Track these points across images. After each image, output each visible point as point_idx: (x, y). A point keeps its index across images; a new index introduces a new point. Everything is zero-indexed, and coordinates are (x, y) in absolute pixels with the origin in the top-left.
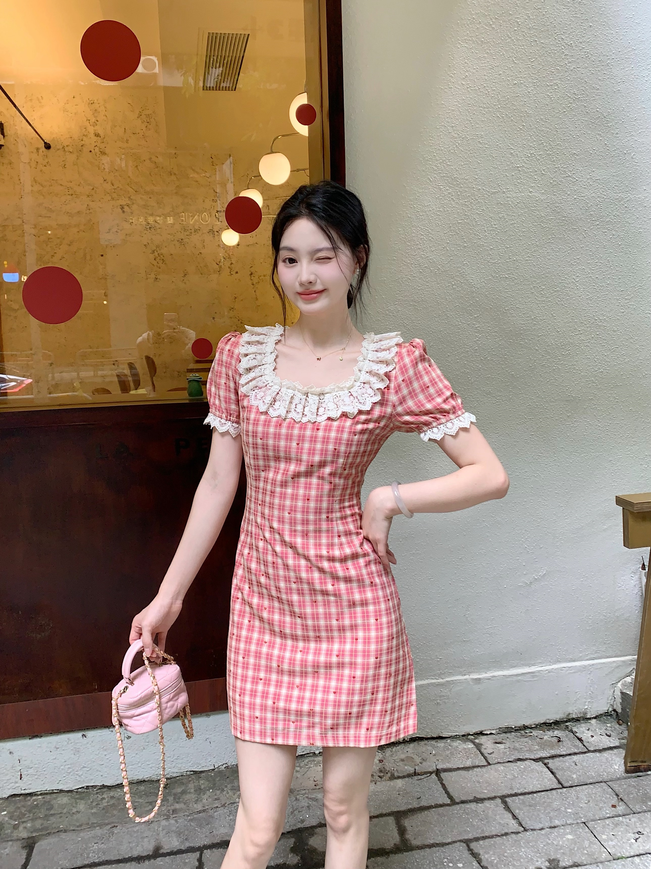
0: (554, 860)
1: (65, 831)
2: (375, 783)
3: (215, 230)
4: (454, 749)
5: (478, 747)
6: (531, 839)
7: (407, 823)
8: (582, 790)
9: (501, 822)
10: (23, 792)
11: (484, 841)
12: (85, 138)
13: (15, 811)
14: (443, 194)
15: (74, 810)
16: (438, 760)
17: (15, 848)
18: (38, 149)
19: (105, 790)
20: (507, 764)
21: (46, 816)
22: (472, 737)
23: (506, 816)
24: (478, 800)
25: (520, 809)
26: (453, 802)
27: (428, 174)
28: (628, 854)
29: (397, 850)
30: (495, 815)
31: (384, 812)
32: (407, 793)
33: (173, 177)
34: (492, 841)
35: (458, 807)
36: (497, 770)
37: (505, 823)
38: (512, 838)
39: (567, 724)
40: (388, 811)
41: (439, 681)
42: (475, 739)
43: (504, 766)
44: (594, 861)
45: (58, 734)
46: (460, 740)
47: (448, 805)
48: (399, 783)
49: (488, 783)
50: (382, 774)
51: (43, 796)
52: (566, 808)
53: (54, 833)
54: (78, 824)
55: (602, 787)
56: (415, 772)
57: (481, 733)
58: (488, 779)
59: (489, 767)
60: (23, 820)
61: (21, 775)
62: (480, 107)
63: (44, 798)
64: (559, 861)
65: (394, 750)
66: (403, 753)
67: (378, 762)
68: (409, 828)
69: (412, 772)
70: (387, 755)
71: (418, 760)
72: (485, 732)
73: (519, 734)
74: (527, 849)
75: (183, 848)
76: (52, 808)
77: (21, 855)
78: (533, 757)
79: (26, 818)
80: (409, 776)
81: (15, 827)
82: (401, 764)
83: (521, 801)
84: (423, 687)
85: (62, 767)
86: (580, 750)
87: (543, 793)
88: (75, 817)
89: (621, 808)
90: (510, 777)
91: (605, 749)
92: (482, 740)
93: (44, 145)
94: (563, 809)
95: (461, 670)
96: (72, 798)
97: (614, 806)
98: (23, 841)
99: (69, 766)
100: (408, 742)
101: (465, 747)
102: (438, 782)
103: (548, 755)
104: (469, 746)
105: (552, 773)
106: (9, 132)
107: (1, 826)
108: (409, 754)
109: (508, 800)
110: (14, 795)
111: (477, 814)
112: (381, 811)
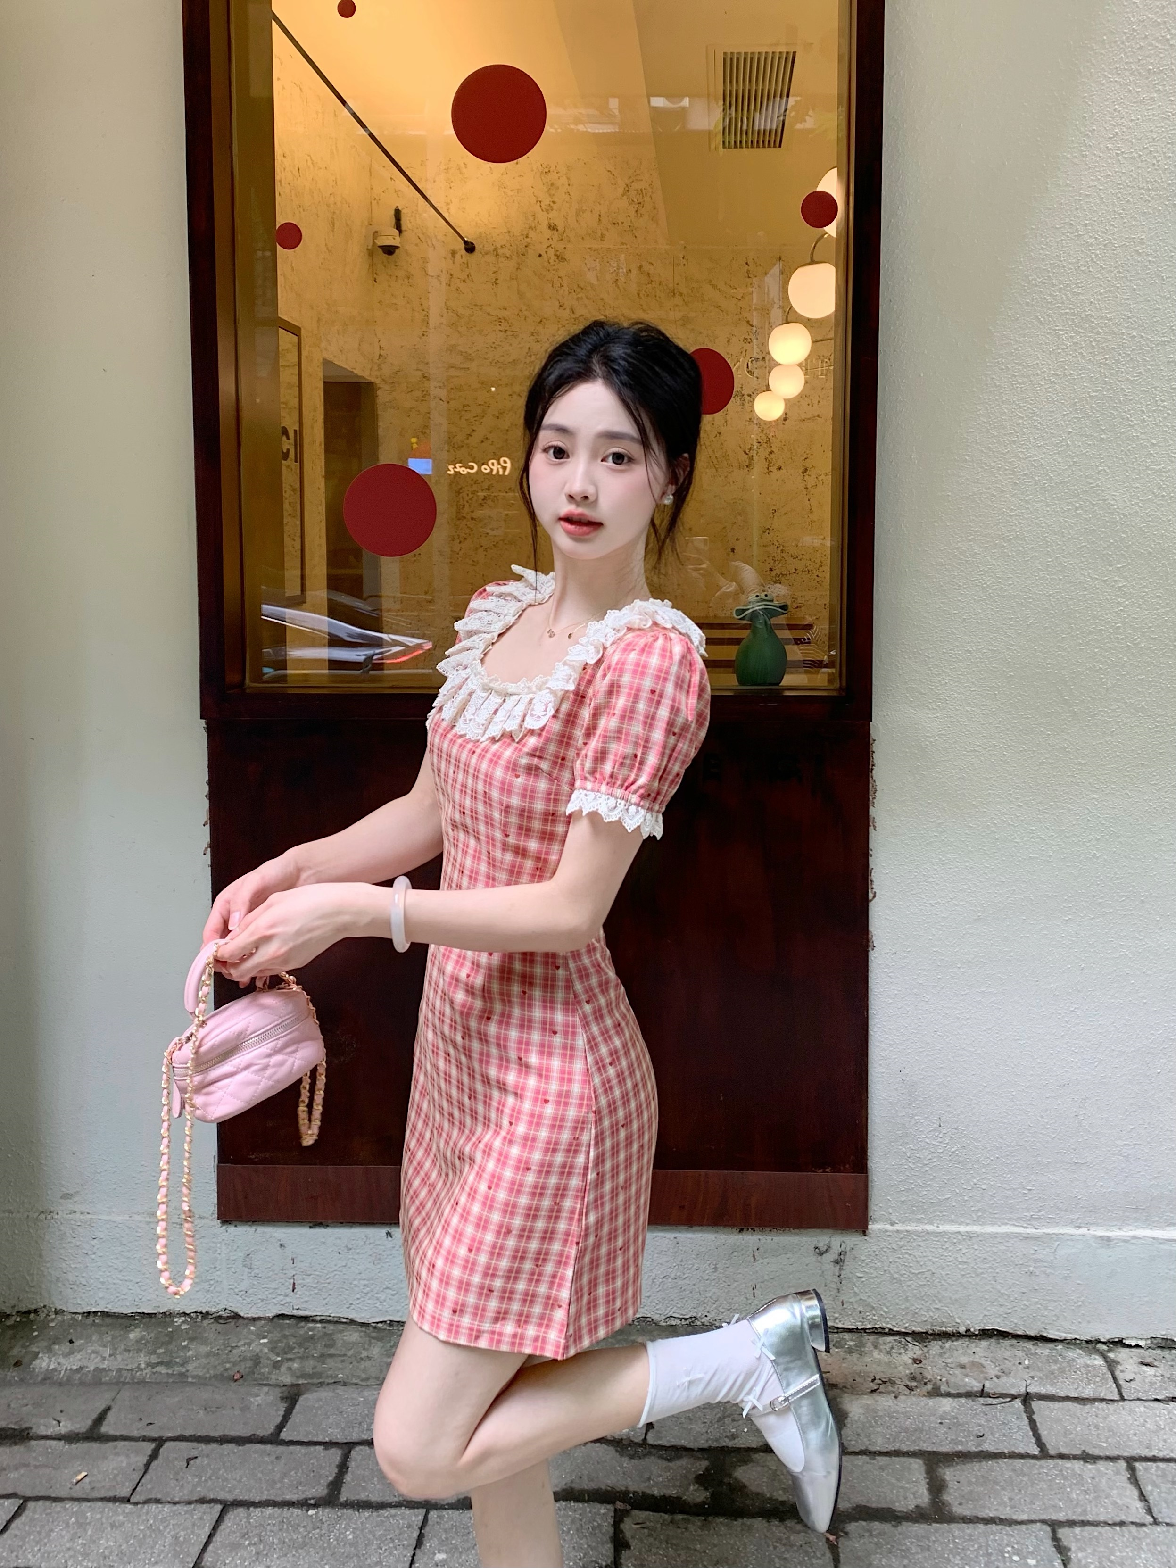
1: (345, 1384)
2: (896, 1397)
3: (745, 392)
4: (1068, 1362)
5: (1112, 1365)
6: (1161, 1539)
7: (949, 1474)
9: (1119, 1501)
10: (295, 1313)
11: (1083, 1528)
12: (532, 234)
13: (280, 1341)
14: (1063, 344)
15: (364, 1354)
16: (1032, 1377)
17: (272, 1398)
18: (453, 253)
20: (1153, 1404)
21: (322, 1355)
22: (1105, 1347)
23: (1128, 1493)
24: (1087, 1457)
25: (1155, 1485)
26: (1044, 1454)
27: (1035, 310)
29: (919, 1516)
30: (1112, 1489)
31: (905, 1448)
32: (958, 1424)
33: (678, 300)
34: (1095, 1531)
35: (1051, 1463)
36: (1131, 1412)
37: (1124, 1505)
38: (1130, 1532)
40: (914, 1448)
41: (1028, 1231)
42: (1110, 1350)
43: (1145, 1407)
45: (351, 1227)
46: (1080, 1349)
47: (1034, 1457)
48: (947, 1404)
49: (1112, 1431)
50: (914, 1384)
51: (324, 1325)
53: (328, 1384)
54: (364, 1376)
56: (983, 1390)
57: (1120, 1343)
58: (1113, 1424)
59: (1121, 1403)
60: (289, 1356)
61: (294, 1284)
62: (1140, 189)
63: (325, 1327)
65: (948, 1345)
66: (964, 1354)
67: (910, 1361)
68: (952, 1485)
69: (975, 1389)
70: (932, 1352)
71: (993, 1371)
72: (1127, 1342)
74: (1149, 1555)
76: (332, 1345)
77: (277, 1411)
79: (294, 1354)
80: (969, 1395)
81: (276, 1365)
82: (958, 1371)
83: (1160, 1472)
84: (996, 1237)
85: (355, 1282)
88: (363, 1365)
90: (1152, 1428)
92: (1121, 1355)
93: (463, 245)
95: (1071, 1216)
96: (366, 1335)
98: (284, 1388)
99: (366, 1282)
100: (976, 1335)
101: (1089, 1362)
102: (1024, 1416)
104: (1096, 1363)
106: (409, 226)
107: (256, 1360)
108: (977, 1358)
109: (1138, 1465)
110: (283, 1315)
111: (1081, 1481)
112: (897, 1446)
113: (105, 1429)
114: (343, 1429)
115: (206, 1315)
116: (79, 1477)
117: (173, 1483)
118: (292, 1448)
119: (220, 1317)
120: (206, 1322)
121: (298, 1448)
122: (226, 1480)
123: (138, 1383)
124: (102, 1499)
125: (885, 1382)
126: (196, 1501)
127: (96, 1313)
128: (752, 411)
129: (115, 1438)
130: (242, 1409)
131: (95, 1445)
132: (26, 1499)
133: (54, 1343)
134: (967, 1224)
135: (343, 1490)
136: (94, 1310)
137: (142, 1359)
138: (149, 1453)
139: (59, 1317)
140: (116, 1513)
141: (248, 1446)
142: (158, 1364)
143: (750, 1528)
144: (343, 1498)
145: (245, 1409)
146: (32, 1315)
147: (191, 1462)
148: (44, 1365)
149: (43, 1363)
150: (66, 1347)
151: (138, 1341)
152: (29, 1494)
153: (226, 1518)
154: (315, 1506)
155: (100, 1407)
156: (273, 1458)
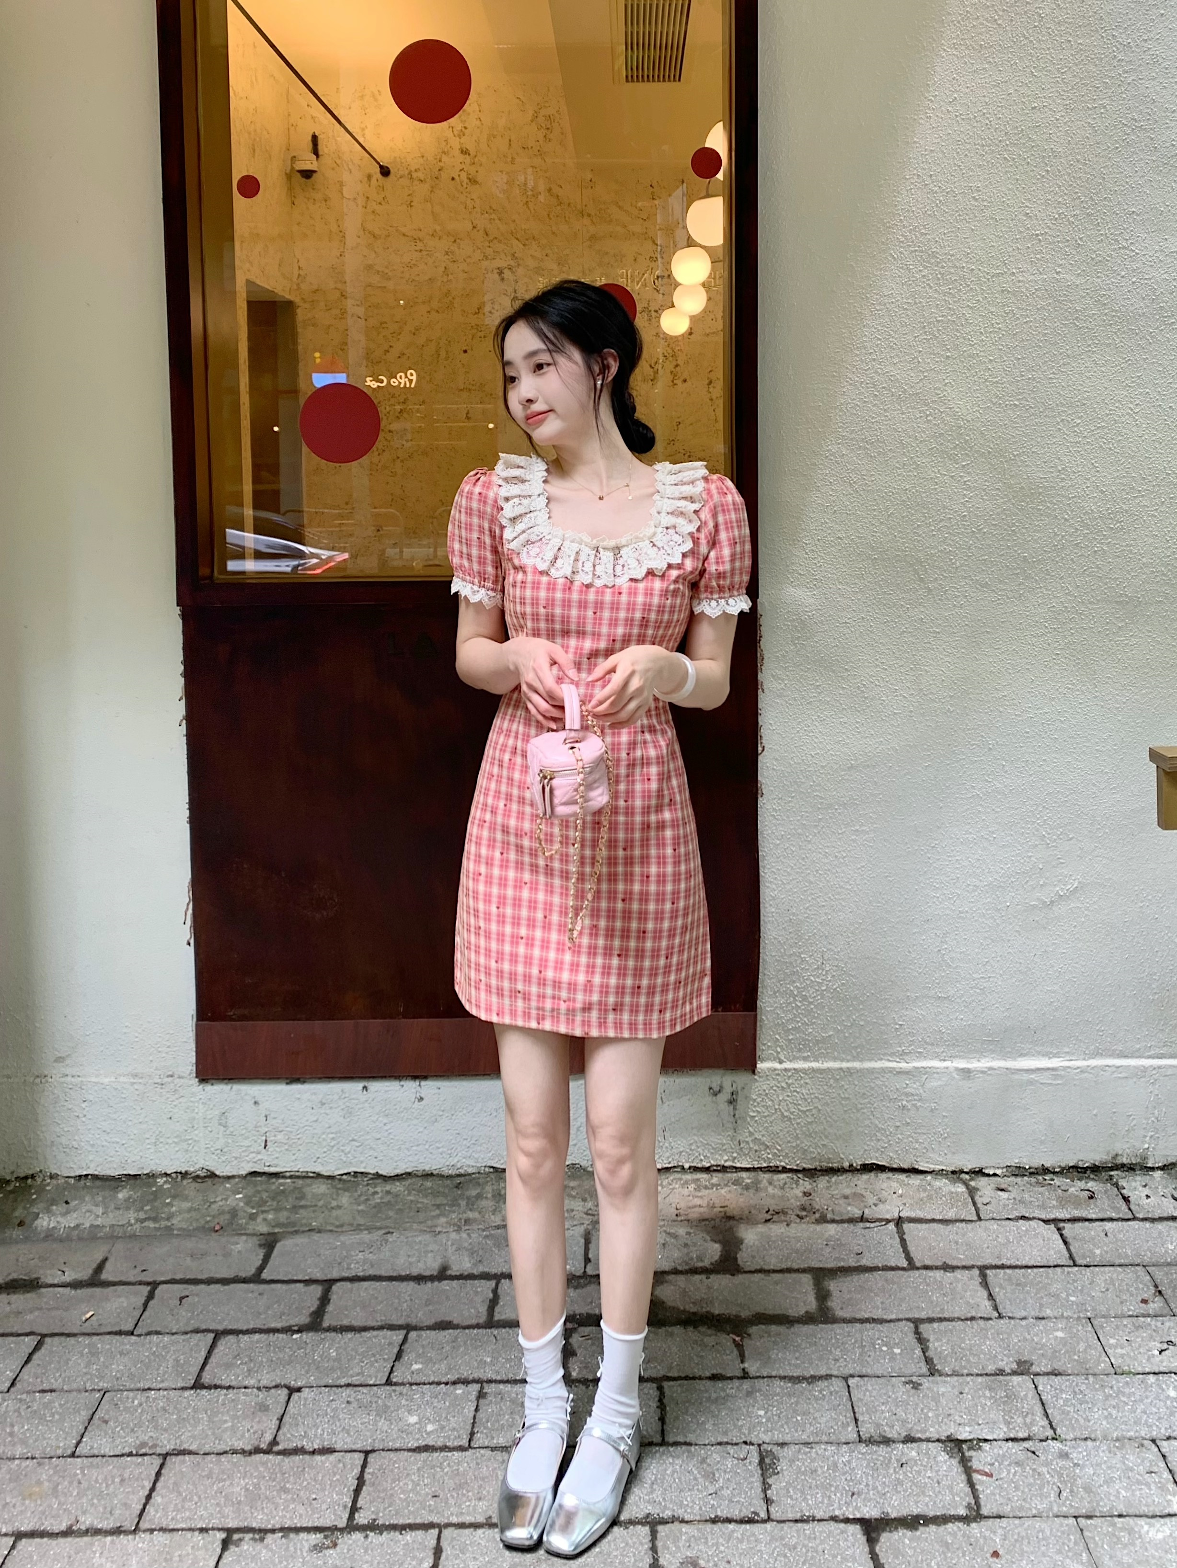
0: (1025, 1362)
1: (319, 1231)
2: (788, 1225)
3: (652, 308)
4: (935, 1190)
5: (972, 1192)
6: (1004, 1329)
7: (833, 1286)
8: (1104, 1272)
9: (971, 1301)
10: (267, 1169)
11: (940, 1323)
12: (445, 158)
13: (254, 1196)
15: (334, 1203)
16: (905, 1204)
17: (250, 1244)
18: (369, 177)
19: (379, 1181)
20: (1004, 1222)
21: (294, 1207)
22: (967, 1177)
23: (979, 1294)
24: (947, 1267)
25: (1001, 1287)
26: (912, 1266)
28: (1140, 1370)
29: (809, 1319)
30: (966, 1292)
31: (795, 1266)
32: (841, 1245)
33: (586, 221)
34: (950, 1325)
35: (917, 1273)
36: (986, 1230)
37: (975, 1304)
38: (978, 1325)
39: (1112, 1173)
40: (803, 1265)
41: (901, 1066)
42: (972, 1179)
43: (998, 1225)
44: (1083, 1371)
46: (946, 1178)
47: (903, 1269)
48: (832, 1229)
49: (969, 1245)
50: (804, 1213)
51: (293, 1180)
52: (1068, 1295)
53: (303, 1232)
54: (338, 1224)
55: (1136, 1272)
56: (862, 1216)
57: (979, 1172)
58: (970, 1240)
59: (978, 1223)
60: (263, 1209)
61: (266, 1141)
63: (294, 1182)
64: (1032, 1364)
65: (833, 1179)
66: (848, 1186)
67: (801, 1194)
68: (835, 1293)
69: (856, 1215)
70: (820, 1186)
71: (871, 1200)
72: (986, 1171)
73: (1033, 1180)
74: (993, 1342)
75: (475, 1272)
76: (303, 1197)
77: (257, 1255)
78: (1043, 1217)
79: (268, 1206)
80: (851, 1221)
81: (252, 1217)
82: (842, 1201)
83: (1006, 1277)
86: (1121, 1216)
87: (1041, 1270)
88: (335, 1213)
89: (1156, 1305)
90: (1002, 1241)
91: (1161, 1219)
92: (980, 1182)
93: (379, 169)
94: (1064, 1295)
96: (334, 1187)
97: (1144, 1301)
98: (261, 1236)
100: (858, 1170)
101: (953, 1190)
102: (897, 1236)
103: (1068, 1216)
104: (959, 1190)
105: (1065, 1242)
106: (326, 151)
107: (234, 1213)
108: (858, 1190)
109: (988, 1272)
110: (255, 1172)
111: (941, 1286)
112: (789, 1264)
113: (104, 1276)
114: (322, 1269)
115: (184, 1175)
116: (88, 1316)
117: (170, 1318)
118: (273, 1286)
119: (198, 1177)
120: (185, 1182)
121: (279, 1286)
122: (217, 1314)
123: (130, 1237)
124: (109, 1333)
125: (778, 1213)
126: (192, 1332)
127: (87, 1175)
128: (659, 326)
129: (114, 1284)
130: (224, 1256)
131: (97, 1291)
132: (44, 1336)
133: (52, 1205)
134: (848, 1061)
135: (325, 1318)
136: (85, 1173)
137: (132, 1216)
138: (146, 1294)
139: (54, 1182)
140: (123, 1344)
141: (232, 1286)
142: (145, 1220)
143: (672, 1335)
144: (325, 1324)
145: (227, 1255)
146: (29, 1181)
147: (184, 1301)
148: (45, 1224)
149: (44, 1222)
150: (62, 1208)
151: (127, 1200)
152: (45, 1331)
153: (219, 1343)
154: (299, 1331)
155: (99, 1257)
156: (256, 1294)
